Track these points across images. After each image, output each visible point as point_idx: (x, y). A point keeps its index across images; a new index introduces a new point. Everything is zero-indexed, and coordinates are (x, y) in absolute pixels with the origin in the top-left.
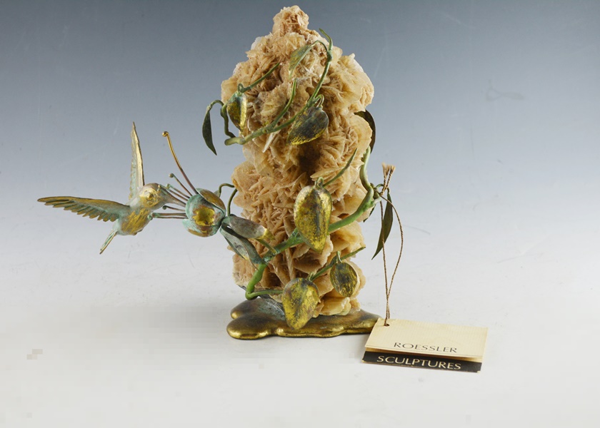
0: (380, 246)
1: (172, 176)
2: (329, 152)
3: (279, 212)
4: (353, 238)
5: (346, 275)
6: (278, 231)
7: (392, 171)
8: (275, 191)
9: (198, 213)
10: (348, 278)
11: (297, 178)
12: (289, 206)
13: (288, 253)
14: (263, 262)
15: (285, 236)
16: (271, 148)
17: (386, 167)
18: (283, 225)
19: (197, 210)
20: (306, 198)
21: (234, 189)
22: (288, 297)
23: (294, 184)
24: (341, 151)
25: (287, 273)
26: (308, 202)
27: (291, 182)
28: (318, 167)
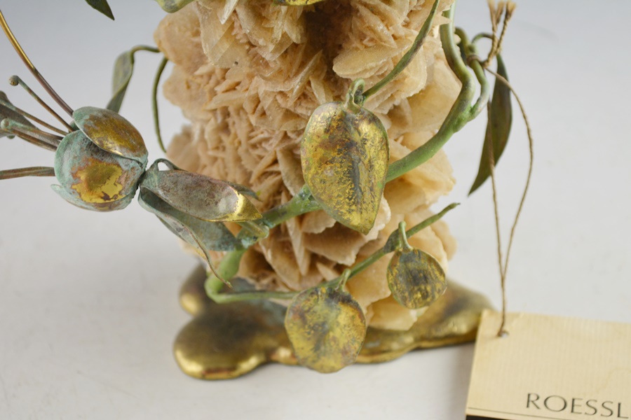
0: (485, 172)
1: (16, 81)
2: (374, 10)
3: (266, 135)
4: (432, 185)
5: (420, 271)
7: (508, 14)
8: (253, 92)
9: (83, 176)
10: (425, 278)
12: (289, 127)
13: (291, 224)
14: (239, 247)
15: (280, 188)
17: (496, 7)
18: (275, 162)
19: (80, 169)
20: (327, 131)
22: (298, 321)
23: (296, 84)
24: (401, 11)
26: (332, 139)
27: (288, 78)
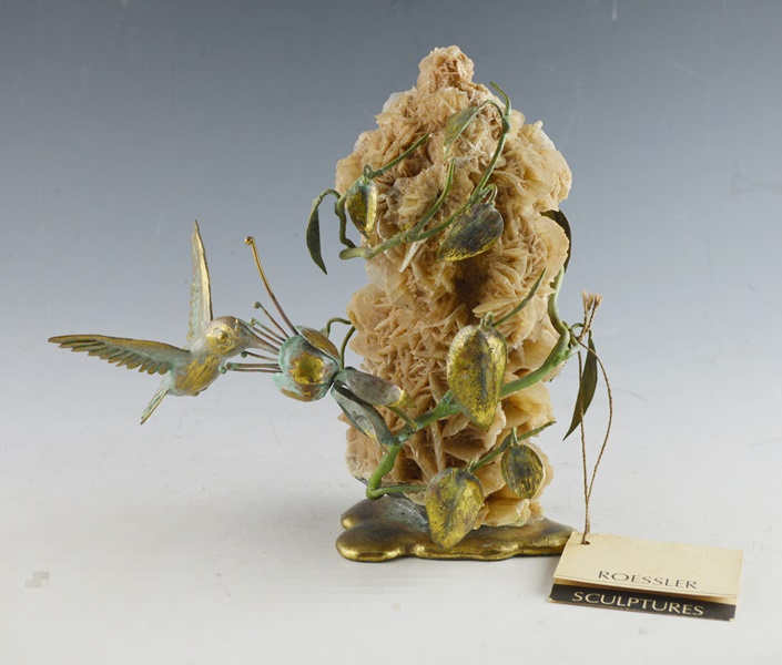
0: (577, 420)
1: (258, 305)
2: (503, 272)
3: (422, 365)
4: (536, 407)
5: (525, 464)
6: (420, 394)
7: (596, 304)
8: (416, 332)
9: (297, 364)
10: (528, 470)
11: (451, 312)
12: (439, 355)
13: (435, 429)
14: (397, 442)
15: (432, 402)
16: (413, 265)
17: (587, 297)
18: (427, 384)
19: (296, 359)
20: (466, 345)
21: (350, 327)
22: (434, 497)
23: (447, 322)
24: (520, 272)
25: (432, 460)
26: (469, 350)
27: (442, 319)
28: (485, 295)
